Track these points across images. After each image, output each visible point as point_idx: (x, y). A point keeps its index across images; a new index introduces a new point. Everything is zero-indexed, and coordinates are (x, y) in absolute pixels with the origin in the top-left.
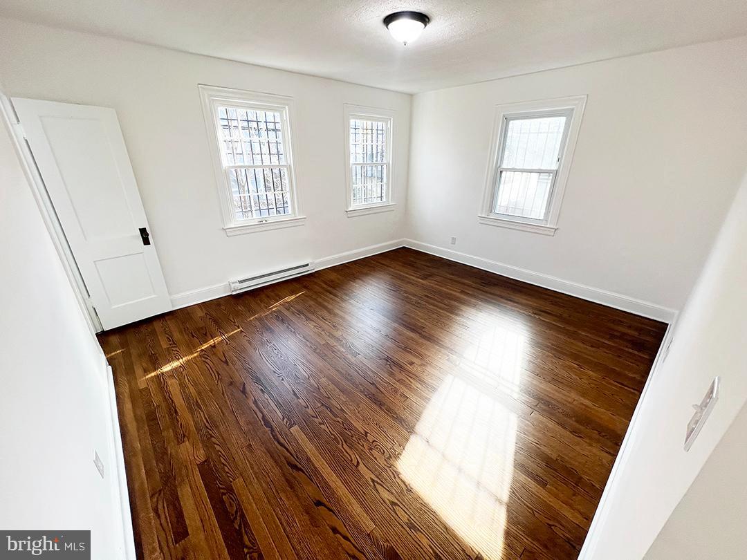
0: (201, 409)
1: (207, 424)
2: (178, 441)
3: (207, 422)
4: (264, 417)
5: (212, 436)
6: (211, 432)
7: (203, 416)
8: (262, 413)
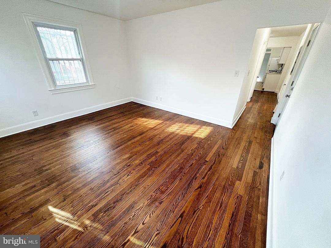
0: (222, 201)
1: (226, 191)
2: (241, 198)
3: (225, 192)
4: (209, 171)
5: (229, 185)
6: (228, 187)
7: (224, 197)
8: (207, 173)
